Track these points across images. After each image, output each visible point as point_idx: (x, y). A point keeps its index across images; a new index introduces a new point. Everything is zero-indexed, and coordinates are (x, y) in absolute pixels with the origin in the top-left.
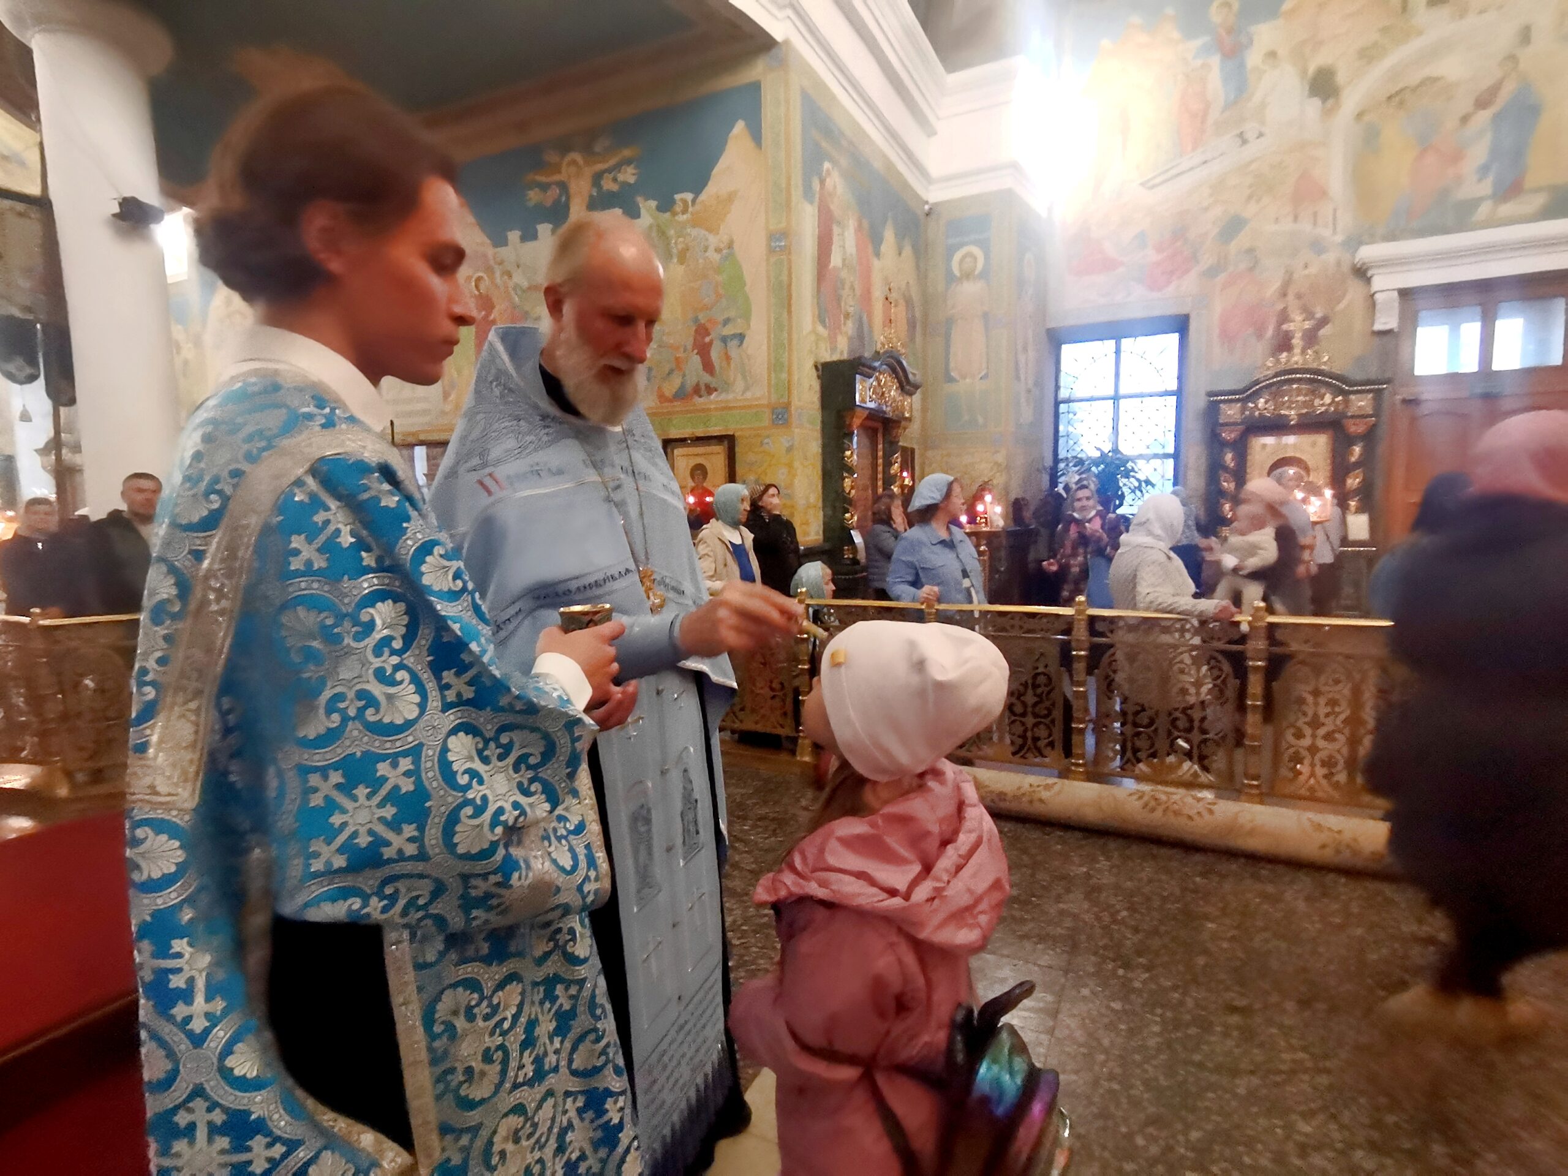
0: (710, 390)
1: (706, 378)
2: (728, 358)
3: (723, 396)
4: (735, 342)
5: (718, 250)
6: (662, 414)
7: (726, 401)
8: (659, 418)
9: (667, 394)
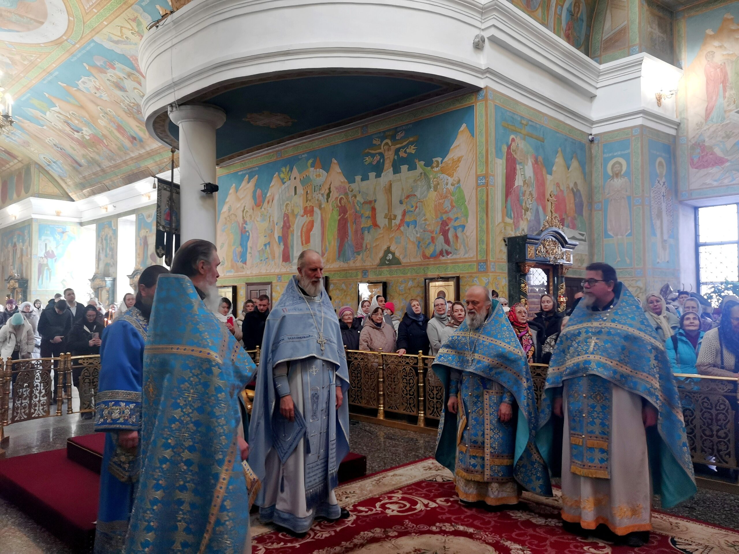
0: (448, 253)
1: (446, 247)
2: (457, 237)
3: (454, 256)
4: (460, 229)
5: (453, 185)
6: (424, 265)
7: (455, 259)
8: (423, 267)
9: (427, 255)
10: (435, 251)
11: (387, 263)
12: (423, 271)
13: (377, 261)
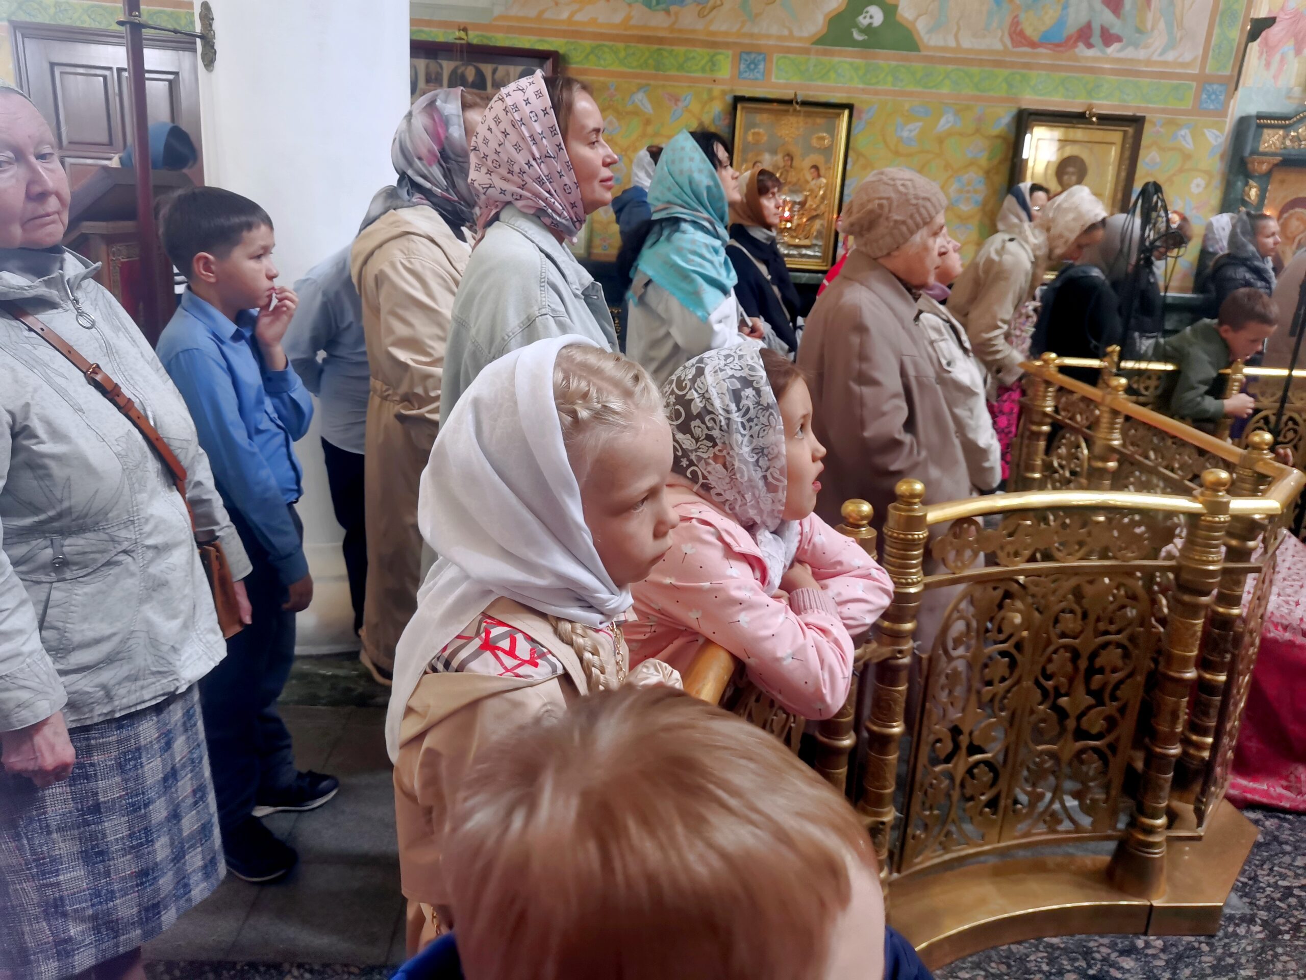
0: (1108, 38)
1: (1106, 17)
3: (1129, 53)
6: (1012, 65)
7: (1131, 60)
8: (1003, 72)
9: (1029, 32)
10: (1061, 22)
11: (858, 36)
12: (1004, 86)
13: (816, 24)
